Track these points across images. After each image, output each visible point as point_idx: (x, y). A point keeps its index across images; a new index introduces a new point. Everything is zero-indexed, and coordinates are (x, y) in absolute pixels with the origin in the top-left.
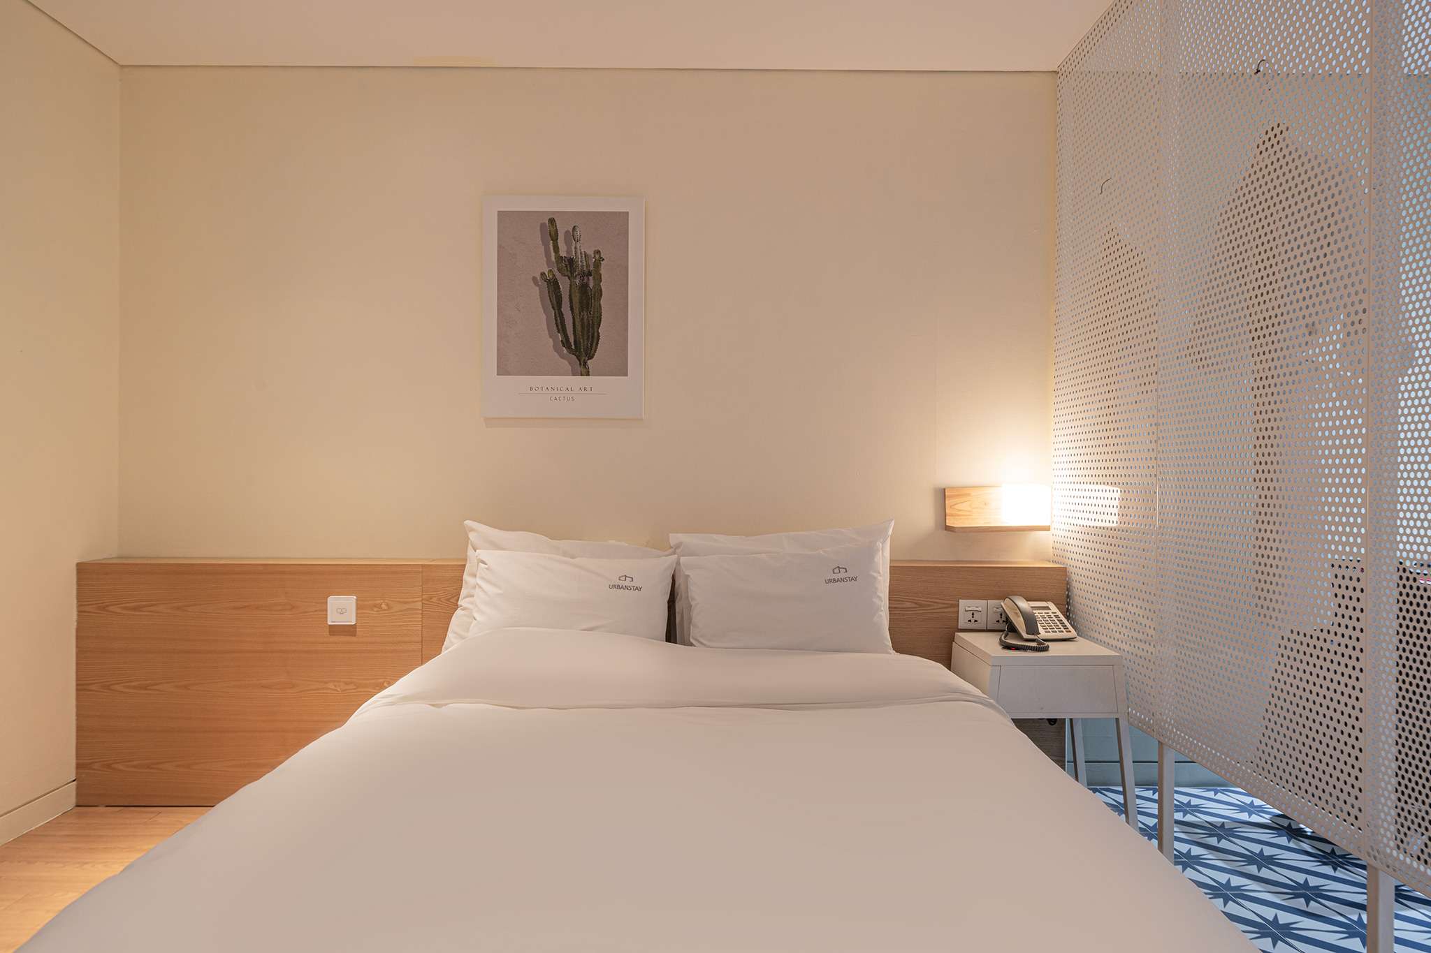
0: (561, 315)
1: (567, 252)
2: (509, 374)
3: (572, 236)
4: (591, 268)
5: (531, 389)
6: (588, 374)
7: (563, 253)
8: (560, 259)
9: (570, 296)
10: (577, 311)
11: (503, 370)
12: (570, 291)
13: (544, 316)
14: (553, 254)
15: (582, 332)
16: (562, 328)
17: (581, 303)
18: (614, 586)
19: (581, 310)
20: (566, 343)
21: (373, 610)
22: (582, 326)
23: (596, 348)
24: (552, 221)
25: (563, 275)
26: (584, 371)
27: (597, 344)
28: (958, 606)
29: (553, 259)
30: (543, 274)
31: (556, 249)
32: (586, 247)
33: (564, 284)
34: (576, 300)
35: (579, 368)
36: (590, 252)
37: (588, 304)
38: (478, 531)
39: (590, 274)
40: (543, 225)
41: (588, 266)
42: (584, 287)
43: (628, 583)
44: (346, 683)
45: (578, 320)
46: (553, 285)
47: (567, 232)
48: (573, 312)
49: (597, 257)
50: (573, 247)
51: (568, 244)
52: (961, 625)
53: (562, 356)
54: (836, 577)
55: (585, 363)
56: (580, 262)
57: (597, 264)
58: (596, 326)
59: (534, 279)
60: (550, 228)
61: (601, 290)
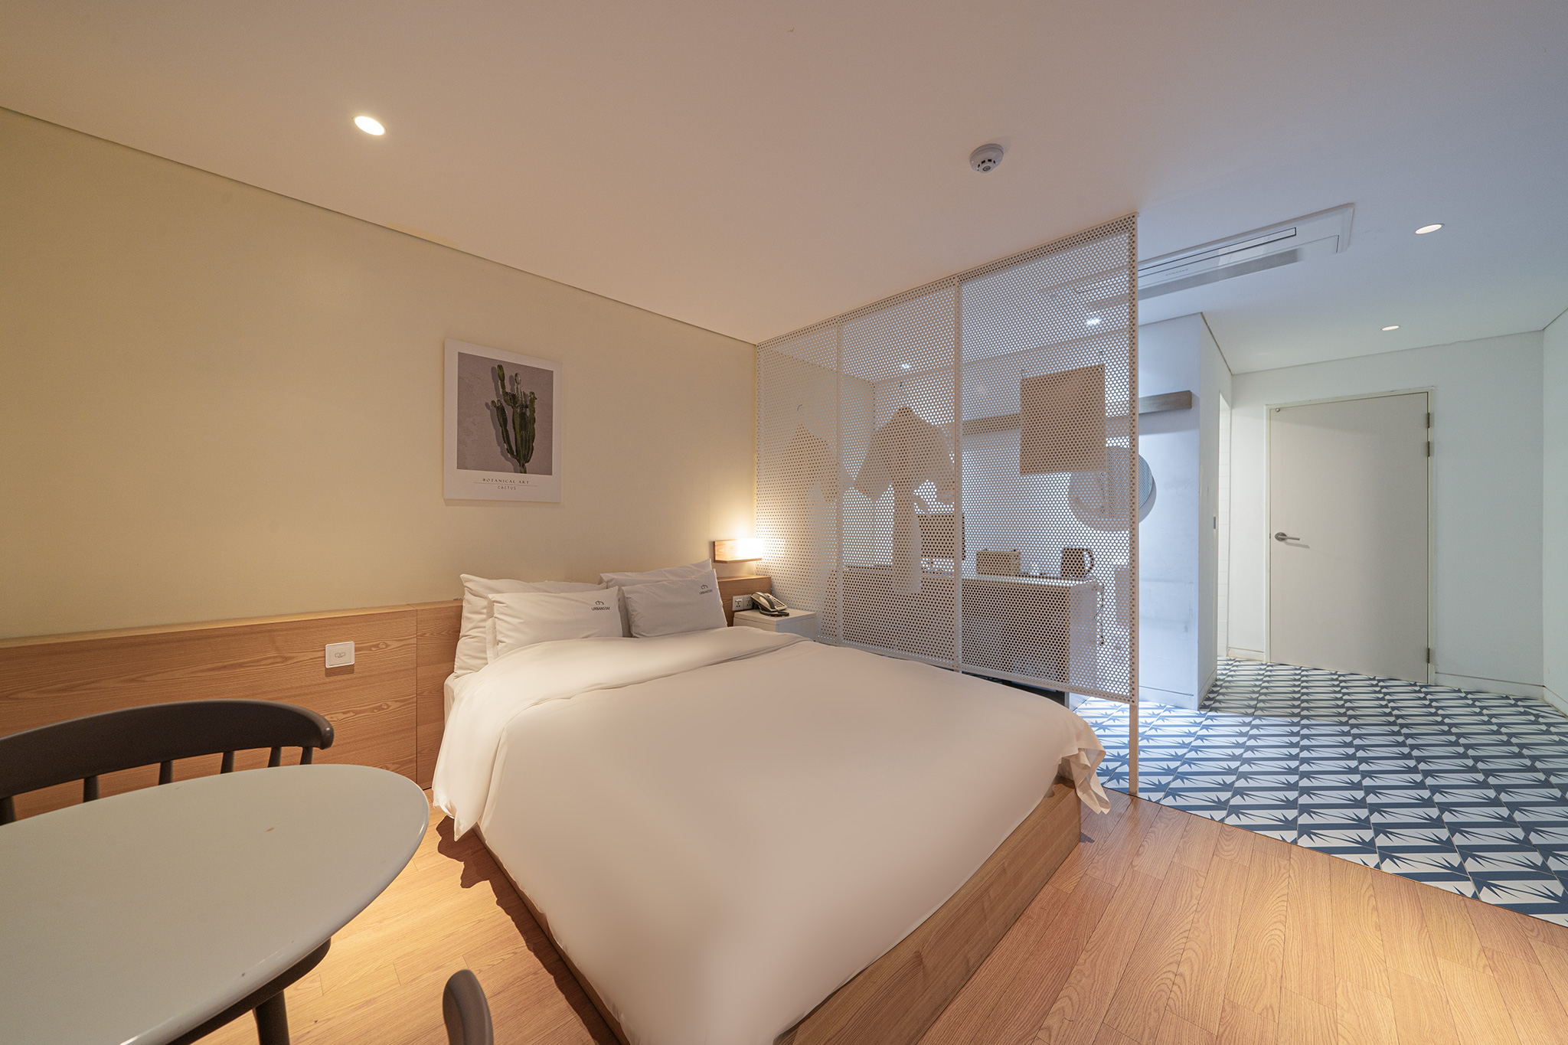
0: (507, 431)
1: (511, 390)
2: (467, 469)
3: (514, 379)
4: (528, 403)
5: (484, 480)
6: (525, 473)
7: (508, 390)
8: (506, 394)
9: (513, 419)
10: (518, 430)
11: (461, 465)
12: (513, 416)
13: (494, 431)
14: (501, 390)
15: (522, 444)
16: (507, 440)
17: (521, 425)
18: (595, 609)
19: (521, 430)
20: (510, 450)
21: (371, 650)
22: (522, 440)
23: (531, 456)
24: (500, 367)
25: (509, 405)
26: (523, 470)
27: (532, 453)
28: (732, 599)
29: (501, 393)
30: (493, 402)
31: (503, 387)
32: (524, 388)
33: (509, 411)
34: (517, 422)
35: (519, 468)
36: (528, 393)
37: (525, 426)
38: (473, 582)
39: (527, 407)
40: (493, 368)
41: (526, 402)
42: (523, 415)
43: (601, 606)
44: (344, 713)
45: (518, 436)
46: (501, 410)
47: (511, 376)
48: (515, 430)
49: (532, 396)
50: (515, 387)
51: (512, 386)
52: (734, 609)
53: (507, 459)
54: (704, 590)
55: (523, 465)
56: (520, 397)
57: (533, 400)
58: (531, 442)
59: (487, 404)
60: (499, 371)
61: (534, 418)
